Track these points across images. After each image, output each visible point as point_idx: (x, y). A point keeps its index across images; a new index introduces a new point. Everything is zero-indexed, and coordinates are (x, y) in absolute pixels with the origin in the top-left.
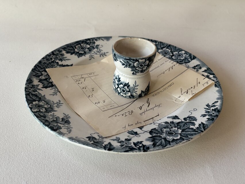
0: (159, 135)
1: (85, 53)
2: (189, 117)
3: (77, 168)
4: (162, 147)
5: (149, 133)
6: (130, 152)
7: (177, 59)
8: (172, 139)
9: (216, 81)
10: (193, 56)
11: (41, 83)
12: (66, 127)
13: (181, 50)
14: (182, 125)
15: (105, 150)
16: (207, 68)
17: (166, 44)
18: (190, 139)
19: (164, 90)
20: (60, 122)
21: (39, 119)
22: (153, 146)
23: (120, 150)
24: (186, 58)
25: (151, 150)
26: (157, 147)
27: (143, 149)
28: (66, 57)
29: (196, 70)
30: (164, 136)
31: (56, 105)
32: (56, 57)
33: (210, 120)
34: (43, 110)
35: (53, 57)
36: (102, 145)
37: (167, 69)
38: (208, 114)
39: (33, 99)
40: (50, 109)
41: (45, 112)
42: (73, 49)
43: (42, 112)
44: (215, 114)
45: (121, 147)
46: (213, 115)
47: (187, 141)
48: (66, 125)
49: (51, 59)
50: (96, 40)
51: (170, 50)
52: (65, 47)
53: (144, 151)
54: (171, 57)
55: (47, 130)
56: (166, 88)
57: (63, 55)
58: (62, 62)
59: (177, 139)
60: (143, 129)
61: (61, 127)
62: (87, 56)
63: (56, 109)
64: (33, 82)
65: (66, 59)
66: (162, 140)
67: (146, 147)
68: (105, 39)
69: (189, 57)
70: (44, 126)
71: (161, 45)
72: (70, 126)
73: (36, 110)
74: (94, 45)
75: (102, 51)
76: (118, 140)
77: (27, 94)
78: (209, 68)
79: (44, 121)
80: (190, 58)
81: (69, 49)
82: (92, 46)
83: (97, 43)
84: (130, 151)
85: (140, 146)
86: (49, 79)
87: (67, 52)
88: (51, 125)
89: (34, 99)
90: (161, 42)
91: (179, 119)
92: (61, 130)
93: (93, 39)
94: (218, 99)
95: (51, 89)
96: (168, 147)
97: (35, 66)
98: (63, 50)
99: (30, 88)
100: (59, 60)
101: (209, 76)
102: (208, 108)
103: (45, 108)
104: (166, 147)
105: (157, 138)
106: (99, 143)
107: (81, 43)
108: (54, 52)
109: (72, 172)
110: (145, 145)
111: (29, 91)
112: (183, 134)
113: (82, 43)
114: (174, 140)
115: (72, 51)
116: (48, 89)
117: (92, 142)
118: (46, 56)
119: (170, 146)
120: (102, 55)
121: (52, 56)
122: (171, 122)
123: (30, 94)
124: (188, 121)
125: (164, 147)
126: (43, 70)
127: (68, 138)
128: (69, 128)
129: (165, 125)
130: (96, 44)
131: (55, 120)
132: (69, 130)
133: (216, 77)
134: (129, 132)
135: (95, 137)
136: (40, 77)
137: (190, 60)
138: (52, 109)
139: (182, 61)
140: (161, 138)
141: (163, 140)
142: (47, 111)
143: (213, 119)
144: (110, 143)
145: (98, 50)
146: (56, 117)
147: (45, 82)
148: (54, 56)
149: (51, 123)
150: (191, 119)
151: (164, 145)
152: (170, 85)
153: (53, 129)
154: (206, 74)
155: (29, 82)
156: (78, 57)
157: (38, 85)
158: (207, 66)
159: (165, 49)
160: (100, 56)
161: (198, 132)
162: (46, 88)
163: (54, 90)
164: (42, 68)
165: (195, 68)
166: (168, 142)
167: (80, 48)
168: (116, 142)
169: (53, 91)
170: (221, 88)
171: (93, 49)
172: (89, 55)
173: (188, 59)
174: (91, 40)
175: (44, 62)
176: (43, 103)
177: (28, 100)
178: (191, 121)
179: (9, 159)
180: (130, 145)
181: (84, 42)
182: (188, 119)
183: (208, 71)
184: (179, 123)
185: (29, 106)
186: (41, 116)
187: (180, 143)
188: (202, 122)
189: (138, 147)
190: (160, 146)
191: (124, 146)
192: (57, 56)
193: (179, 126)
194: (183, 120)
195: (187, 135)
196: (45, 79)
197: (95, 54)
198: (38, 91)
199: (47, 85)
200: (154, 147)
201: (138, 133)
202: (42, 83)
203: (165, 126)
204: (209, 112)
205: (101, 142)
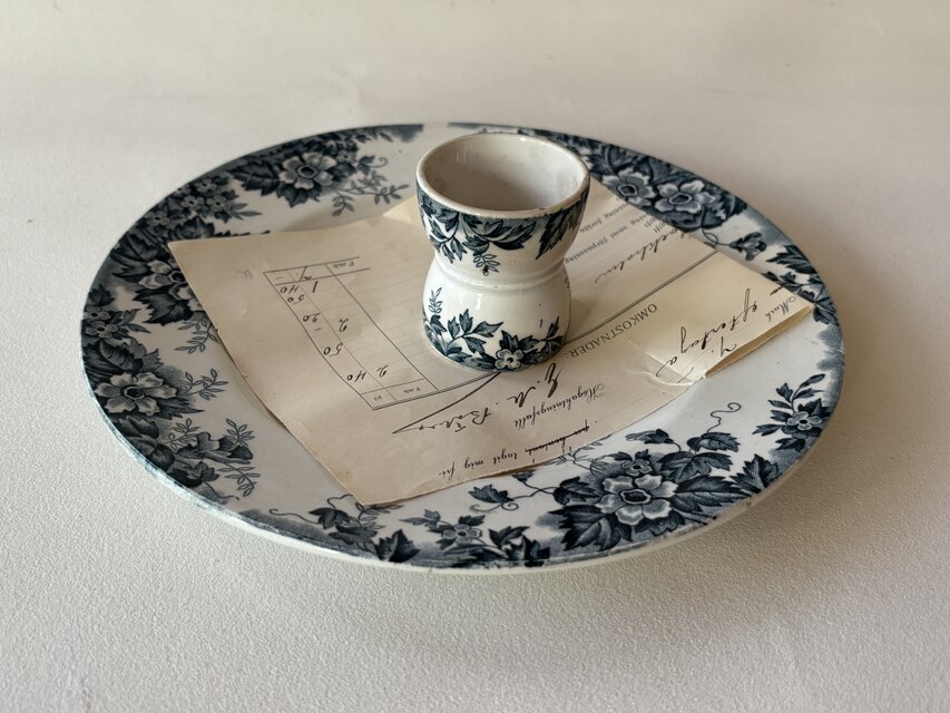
0: (589, 502)
1: (318, 188)
2: (710, 436)
3: (274, 628)
4: (598, 547)
5: (554, 494)
6: (475, 566)
7: (674, 210)
8: (638, 517)
9: (820, 298)
10: (737, 199)
11: (145, 302)
12: (236, 473)
13: (688, 177)
14: (680, 464)
15: (381, 558)
16: (786, 247)
17: (633, 155)
18: (707, 520)
19: (616, 332)
20: (214, 454)
21: (131, 442)
22: (564, 546)
23: (436, 558)
24: (709, 206)
25: (557, 559)
26: (579, 549)
27: (527, 556)
28: (244, 205)
29: (744, 254)
30: (608, 505)
31: (201, 387)
32: (206, 205)
33: (788, 447)
34: (148, 406)
35: (191, 202)
36: (372, 542)
37: (633, 252)
38: (784, 423)
39: (113, 366)
40: (177, 404)
41: (156, 414)
42: (270, 174)
43: (143, 415)
44: (812, 422)
45: (442, 548)
46: (802, 427)
47: (695, 528)
48: (237, 466)
49: (186, 211)
50: (362, 138)
51: (646, 179)
52: (241, 164)
53: (531, 563)
54: (649, 204)
55: (163, 482)
56: (627, 325)
57: (230, 196)
58: (226, 221)
59: (659, 520)
60: (530, 481)
61: (216, 472)
62: (327, 200)
63: (198, 402)
64: (113, 299)
65: (245, 209)
66: (601, 521)
67: (536, 548)
68: (395, 134)
69: (720, 205)
70: (150, 467)
71: (613, 156)
72: (251, 468)
73: (120, 408)
74: (354, 157)
75: (382, 182)
76: (432, 521)
77: (89, 345)
78: (795, 248)
79: (151, 450)
80: (722, 208)
81: (255, 174)
82: (344, 163)
83: (364, 149)
84: (474, 562)
85: (513, 546)
86: (177, 290)
87: (249, 186)
88: (176, 465)
89: (117, 364)
90: (612, 147)
91: (669, 441)
92: (216, 485)
93: (351, 136)
94: (824, 365)
95: (180, 329)
96: (622, 547)
97: (125, 240)
98: (231, 176)
99: (101, 325)
100: (217, 217)
101: (794, 276)
102: (782, 399)
103: (158, 400)
104: (614, 549)
105: (581, 516)
106: (358, 535)
107: (301, 148)
108: (196, 185)
109: (257, 645)
110: (535, 542)
111: (97, 336)
112: (682, 499)
113: (308, 151)
114: (645, 523)
115: (268, 181)
116: (172, 326)
117: (333, 530)
118: (167, 198)
119: (631, 545)
120: (382, 198)
121: (187, 199)
122: (638, 455)
123: (102, 346)
124: (703, 450)
125: (605, 547)
126: (155, 252)
127: (241, 513)
128: (244, 476)
129: (615, 465)
130: (360, 155)
131: (194, 444)
132: (246, 482)
133: (821, 283)
134: (476, 493)
135: (344, 510)
136: (142, 282)
137: (724, 217)
138: (184, 402)
139: (691, 218)
140: (597, 516)
141: (604, 523)
142: (164, 409)
143: (799, 445)
144: (400, 534)
145: (369, 177)
146: (197, 436)
147: (162, 301)
148: (196, 202)
149: (178, 457)
150: (715, 444)
151: (608, 542)
152: (643, 315)
153: (183, 479)
154: (781, 270)
155: (98, 300)
156: (292, 205)
157: (132, 313)
158: (789, 240)
159: (630, 173)
160: (377, 201)
161: (742, 493)
162: (163, 325)
163: (193, 329)
164: (148, 248)
165: (740, 245)
166: (622, 531)
167: (299, 170)
168: (423, 528)
169: (189, 334)
170: (837, 325)
171: (350, 174)
172: (334, 195)
173: (716, 212)
174: (343, 137)
175: (158, 222)
176: (149, 380)
177: (94, 367)
178: (715, 449)
179: (19, 592)
180: (475, 542)
181: (315, 147)
182: (705, 442)
183: (792, 256)
184: (671, 456)
185: (96, 391)
186: (141, 430)
187: (669, 534)
188: (756, 456)
189: (509, 547)
190: (590, 546)
191: (454, 545)
192: (209, 201)
193: (671, 469)
194: (686, 448)
195: (696, 502)
196: (162, 287)
197: (355, 191)
198: (131, 334)
199: (167, 311)
200: (567, 548)
201: (510, 496)
202: (147, 306)
203: (616, 469)
204: (787, 416)
205: (365, 529)
